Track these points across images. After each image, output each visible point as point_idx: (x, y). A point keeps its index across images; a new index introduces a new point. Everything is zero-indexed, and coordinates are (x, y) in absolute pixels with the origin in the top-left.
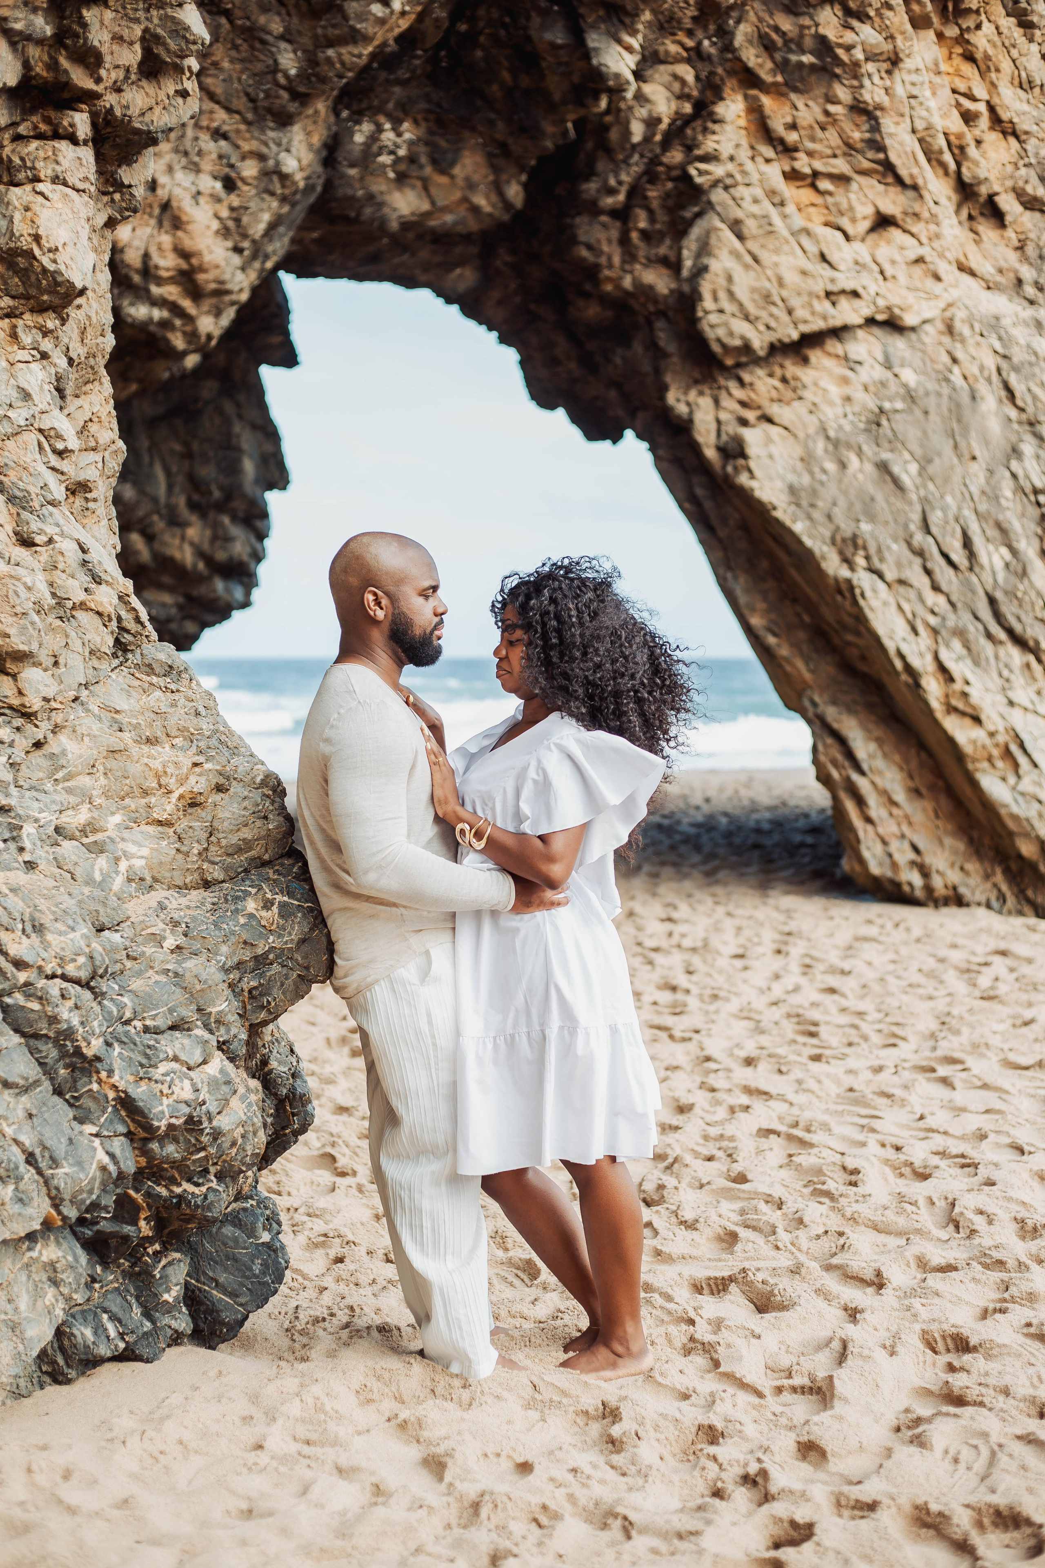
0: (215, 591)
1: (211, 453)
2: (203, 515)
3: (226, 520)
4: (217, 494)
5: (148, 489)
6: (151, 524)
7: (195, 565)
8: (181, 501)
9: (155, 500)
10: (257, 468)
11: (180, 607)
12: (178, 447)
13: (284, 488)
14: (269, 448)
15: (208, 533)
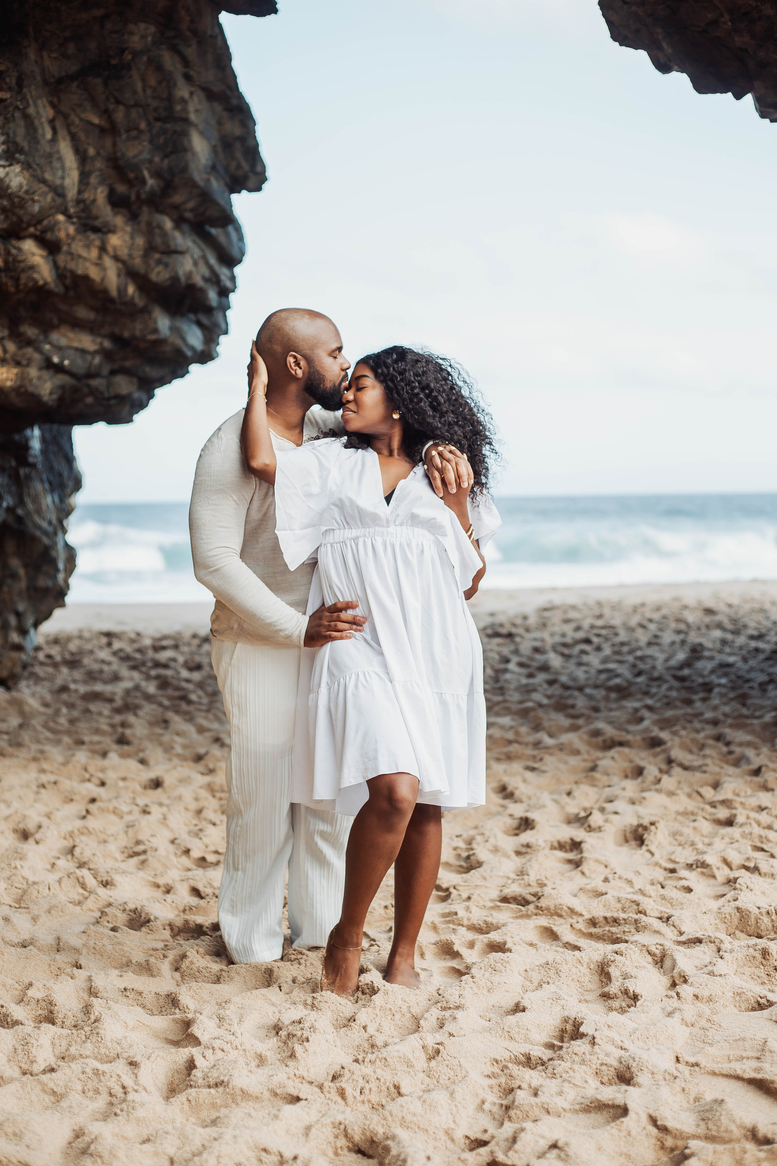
0: (156, 331)
1: (143, 125)
2: (133, 217)
3: (168, 224)
4: (151, 182)
5: (48, 176)
6: (51, 228)
7: (122, 291)
8: (101, 195)
9: (59, 192)
10: (214, 149)
11: (107, 355)
12: (96, 120)
13: (258, 189)
14: (233, 128)
15: (140, 241)
